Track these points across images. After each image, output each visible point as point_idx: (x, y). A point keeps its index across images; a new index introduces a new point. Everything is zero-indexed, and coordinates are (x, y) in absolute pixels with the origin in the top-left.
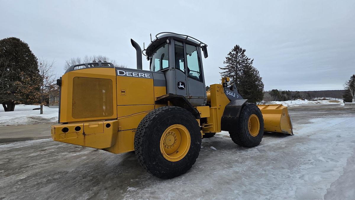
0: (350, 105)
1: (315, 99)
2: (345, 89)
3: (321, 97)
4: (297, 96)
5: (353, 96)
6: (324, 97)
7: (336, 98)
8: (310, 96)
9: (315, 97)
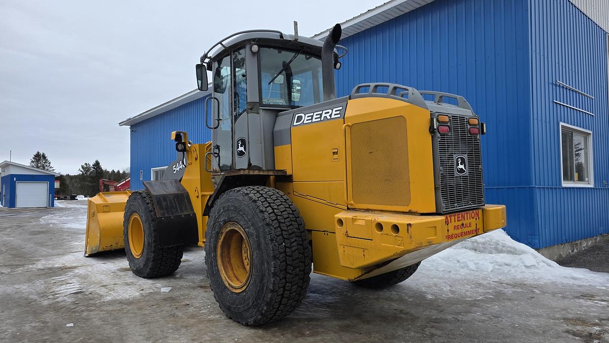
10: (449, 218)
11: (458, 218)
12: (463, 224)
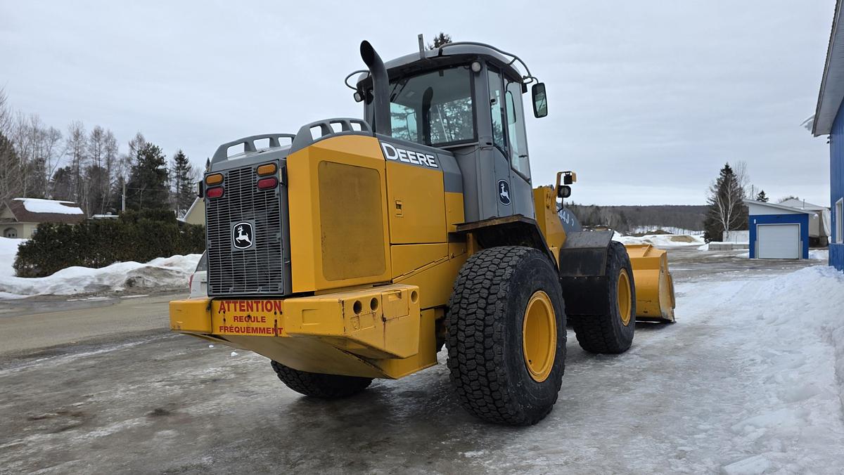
0: (720, 248)
1: (638, 231)
2: (708, 204)
3: (652, 224)
4: (593, 221)
5: (724, 223)
6: (658, 225)
7: (684, 229)
8: (625, 222)
9: (636, 225)
10: (226, 305)
11: (241, 306)
12: (249, 316)
